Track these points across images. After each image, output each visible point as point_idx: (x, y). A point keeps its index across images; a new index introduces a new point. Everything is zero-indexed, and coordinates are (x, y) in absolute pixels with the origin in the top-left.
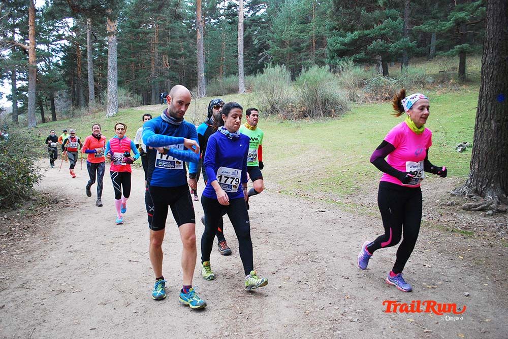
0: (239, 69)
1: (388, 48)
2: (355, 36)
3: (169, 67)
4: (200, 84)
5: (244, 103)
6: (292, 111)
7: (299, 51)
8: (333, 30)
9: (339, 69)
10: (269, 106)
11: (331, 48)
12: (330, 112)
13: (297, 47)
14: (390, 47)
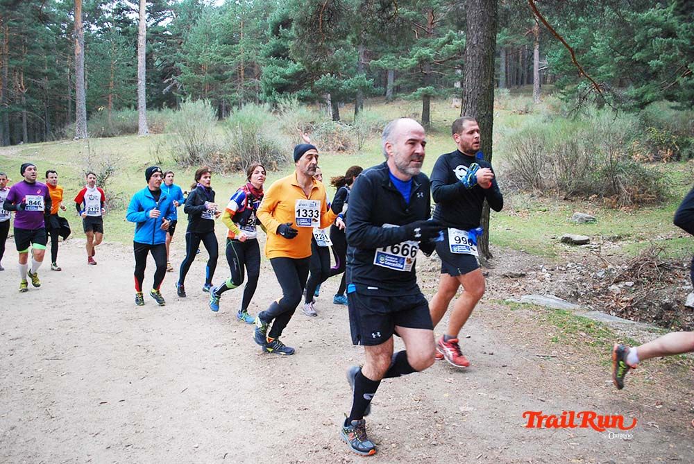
0: (140, 101)
1: (340, 85)
2: (299, 67)
3: (25, 91)
4: (79, 119)
5: (152, 148)
6: (221, 162)
7: (223, 80)
8: (269, 56)
9: (279, 109)
10: (188, 155)
11: (268, 80)
12: (271, 164)
13: (219, 75)
14: (342, 84)
